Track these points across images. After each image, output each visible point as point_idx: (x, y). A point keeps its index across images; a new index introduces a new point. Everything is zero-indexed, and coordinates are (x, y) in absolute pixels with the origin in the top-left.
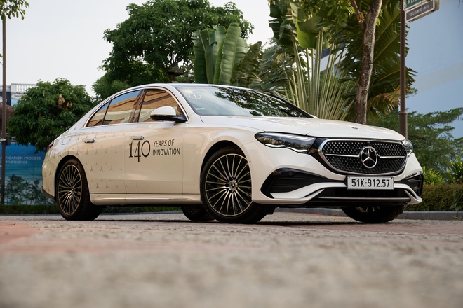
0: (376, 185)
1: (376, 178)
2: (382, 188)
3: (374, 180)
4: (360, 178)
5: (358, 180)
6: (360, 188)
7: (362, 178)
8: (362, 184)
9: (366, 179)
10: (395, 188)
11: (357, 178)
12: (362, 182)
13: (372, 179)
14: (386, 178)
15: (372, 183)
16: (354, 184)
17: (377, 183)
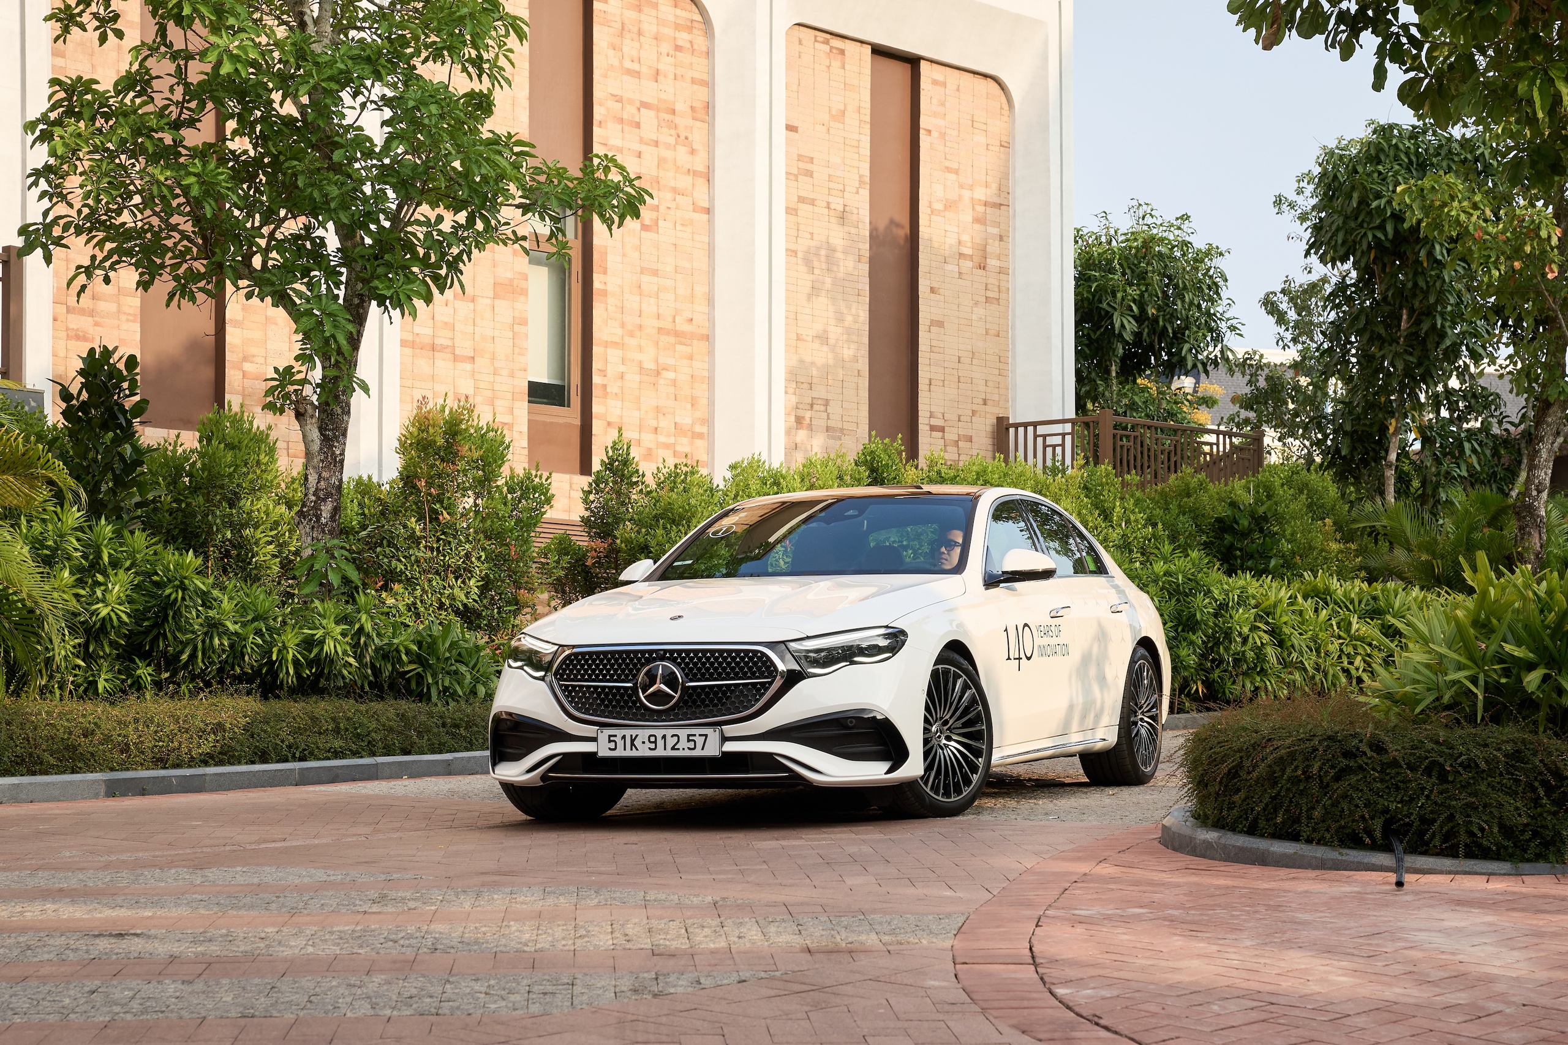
0: (669, 747)
1: (669, 732)
2: (688, 753)
3: (664, 737)
4: (628, 733)
5: (624, 737)
6: (629, 753)
7: (634, 732)
8: (632, 744)
9: (643, 734)
10: (724, 753)
11: (620, 733)
12: (632, 741)
13: (659, 733)
14: (697, 731)
15: (660, 743)
16: (612, 745)
17: (671, 742)
